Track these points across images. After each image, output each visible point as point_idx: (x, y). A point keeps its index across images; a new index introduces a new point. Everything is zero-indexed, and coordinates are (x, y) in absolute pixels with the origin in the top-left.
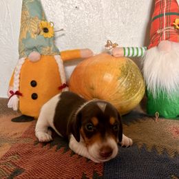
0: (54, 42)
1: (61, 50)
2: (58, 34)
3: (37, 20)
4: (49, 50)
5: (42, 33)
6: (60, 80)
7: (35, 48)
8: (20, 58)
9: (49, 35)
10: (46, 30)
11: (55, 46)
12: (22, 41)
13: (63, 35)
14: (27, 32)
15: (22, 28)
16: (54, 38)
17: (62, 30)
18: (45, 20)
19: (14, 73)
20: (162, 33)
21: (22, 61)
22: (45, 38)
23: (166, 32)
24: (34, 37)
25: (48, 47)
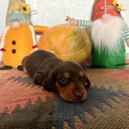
0: (30, 18)
1: (34, 24)
2: (32, 13)
3: (19, 2)
4: (26, 22)
5: (22, 10)
6: (33, 43)
8: (7, 26)
9: (27, 12)
10: (25, 9)
11: (30, 21)
12: (8, 15)
13: (36, 13)
14: (12, 9)
16: (30, 15)
17: (35, 11)
18: (24, 2)
22: (24, 14)
23: (107, 9)
25: (25, 20)
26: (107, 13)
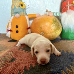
0: (25, 11)
1: (28, 14)
2: (27, 7)
3: (19, 1)
4: (23, 14)
5: (21, 6)
6: (27, 26)
7: (17, 13)
8: (11, 16)
9: (23, 7)
10: (22, 5)
11: (25, 12)
12: (12, 9)
13: (29, 8)
14: (15, 6)
15: (12, 4)
16: (25, 9)
18: (22, 1)
19: (9, 22)
20: (68, 7)
21: (12, 17)
22: (22, 9)
24: (17, 8)
25: (23, 12)
26: (69, 9)
